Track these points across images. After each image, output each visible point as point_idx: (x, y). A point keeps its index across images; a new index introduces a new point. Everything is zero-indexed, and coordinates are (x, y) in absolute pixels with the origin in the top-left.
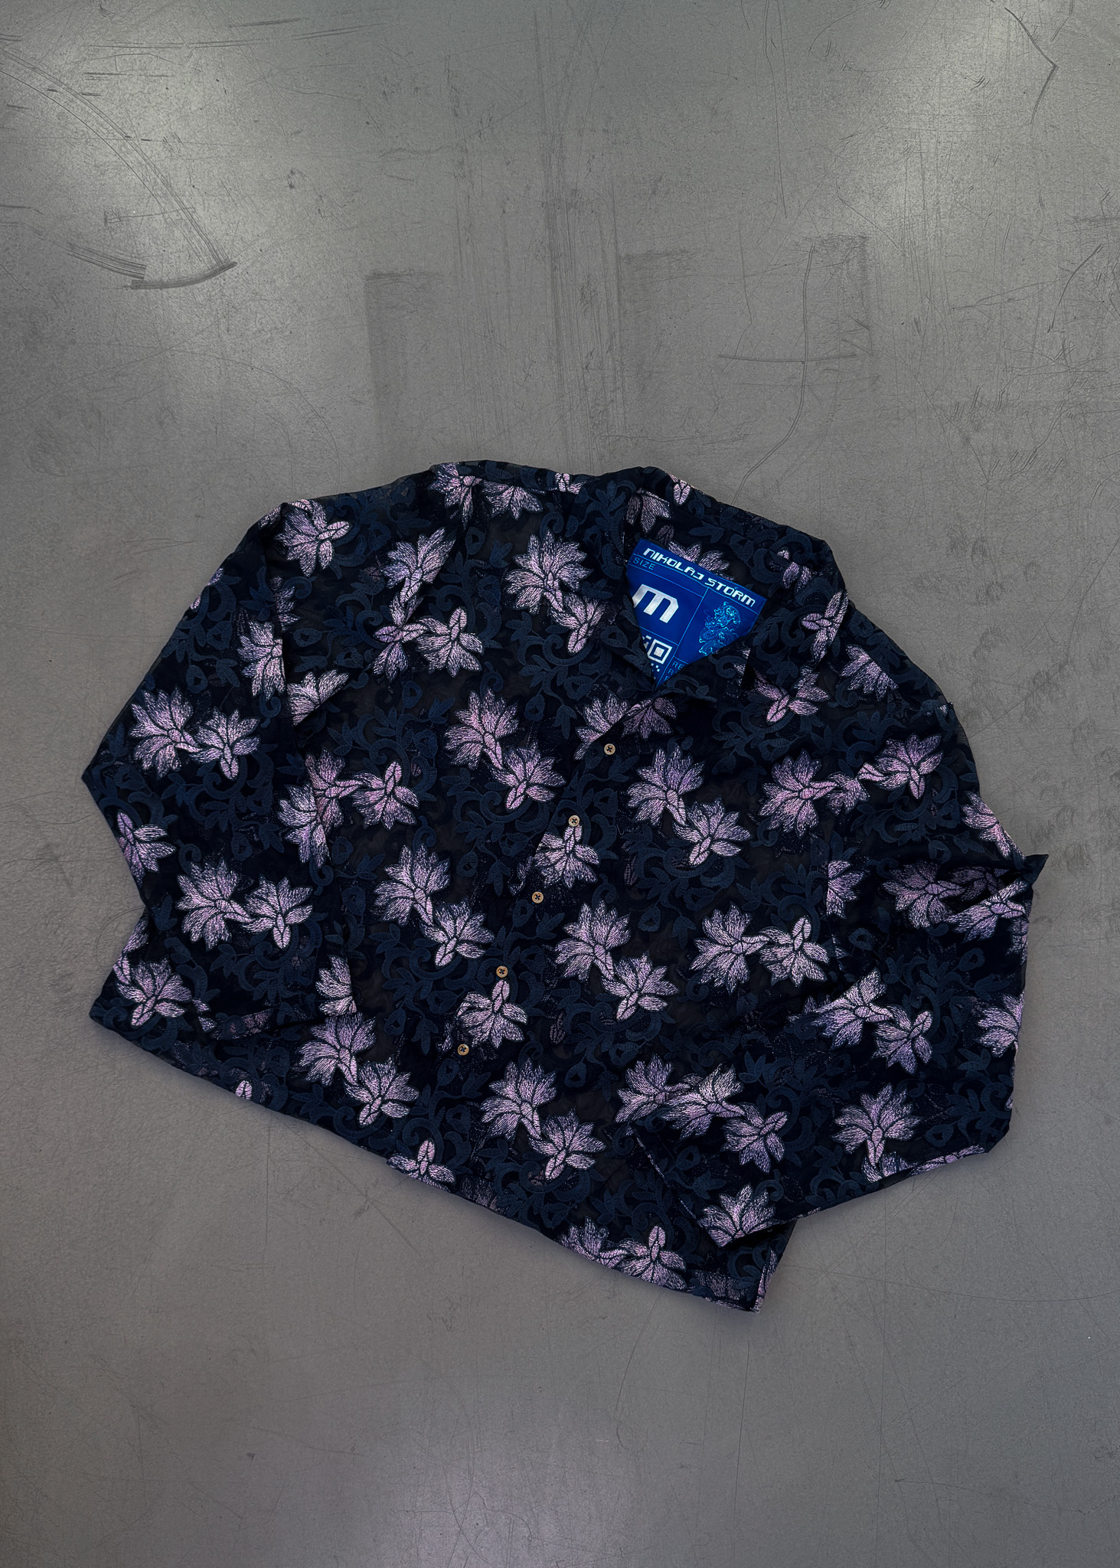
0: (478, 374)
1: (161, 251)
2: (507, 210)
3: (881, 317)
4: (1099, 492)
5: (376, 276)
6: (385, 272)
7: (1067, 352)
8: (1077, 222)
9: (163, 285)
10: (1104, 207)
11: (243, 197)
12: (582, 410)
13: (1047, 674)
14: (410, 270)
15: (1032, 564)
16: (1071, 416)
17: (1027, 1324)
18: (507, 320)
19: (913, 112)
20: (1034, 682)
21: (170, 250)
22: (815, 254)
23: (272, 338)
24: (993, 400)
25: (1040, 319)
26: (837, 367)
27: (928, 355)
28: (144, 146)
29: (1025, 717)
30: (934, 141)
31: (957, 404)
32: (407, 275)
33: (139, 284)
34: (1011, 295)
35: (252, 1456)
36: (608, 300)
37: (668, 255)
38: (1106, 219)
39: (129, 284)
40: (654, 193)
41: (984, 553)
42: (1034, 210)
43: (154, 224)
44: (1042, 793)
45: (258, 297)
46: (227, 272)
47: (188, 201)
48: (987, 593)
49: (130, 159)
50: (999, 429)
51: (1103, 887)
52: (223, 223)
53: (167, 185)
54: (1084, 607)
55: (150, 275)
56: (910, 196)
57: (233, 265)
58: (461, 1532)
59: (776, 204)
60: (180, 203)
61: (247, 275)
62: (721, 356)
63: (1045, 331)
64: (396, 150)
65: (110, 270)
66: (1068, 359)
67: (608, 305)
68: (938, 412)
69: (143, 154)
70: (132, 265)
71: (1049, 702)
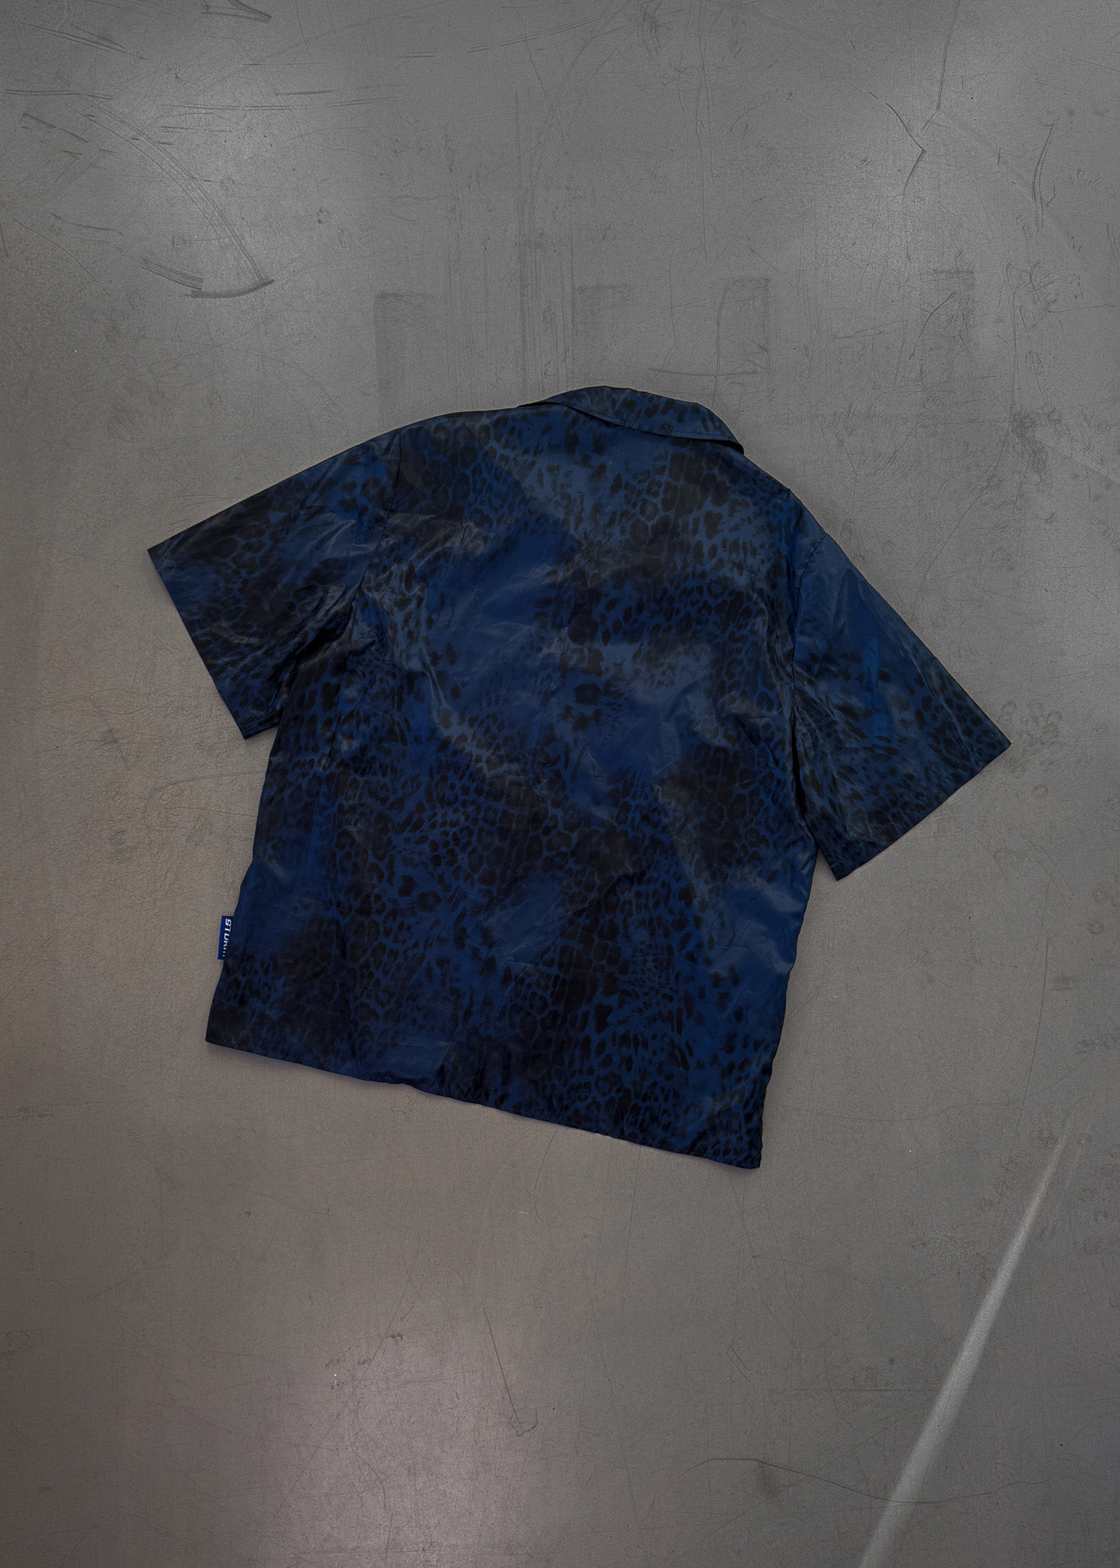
0: (461, 375)
2: (488, 248)
3: (778, 343)
4: (945, 485)
5: (384, 295)
6: (390, 293)
7: (924, 374)
9: (216, 296)
10: (958, 263)
11: (282, 229)
15: (889, 541)
16: (925, 426)
18: (484, 334)
21: (223, 268)
22: (728, 291)
23: (300, 342)
24: (864, 411)
26: (742, 381)
27: (814, 374)
28: (205, 185)
30: (826, 205)
34: (881, 329)
35: (249, 1213)
36: (564, 321)
38: (959, 272)
39: (190, 293)
41: (851, 531)
42: (902, 263)
43: (212, 247)
45: (291, 308)
49: (194, 195)
50: (867, 435)
52: (265, 248)
56: (805, 248)
57: (271, 282)
59: (700, 252)
62: (652, 368)
63: (907, 358)
64: (403, 197)
66: (924, 380)
67: (564, 325)
68: (820, 419)
69: (205, 192)
70: (193, 278)
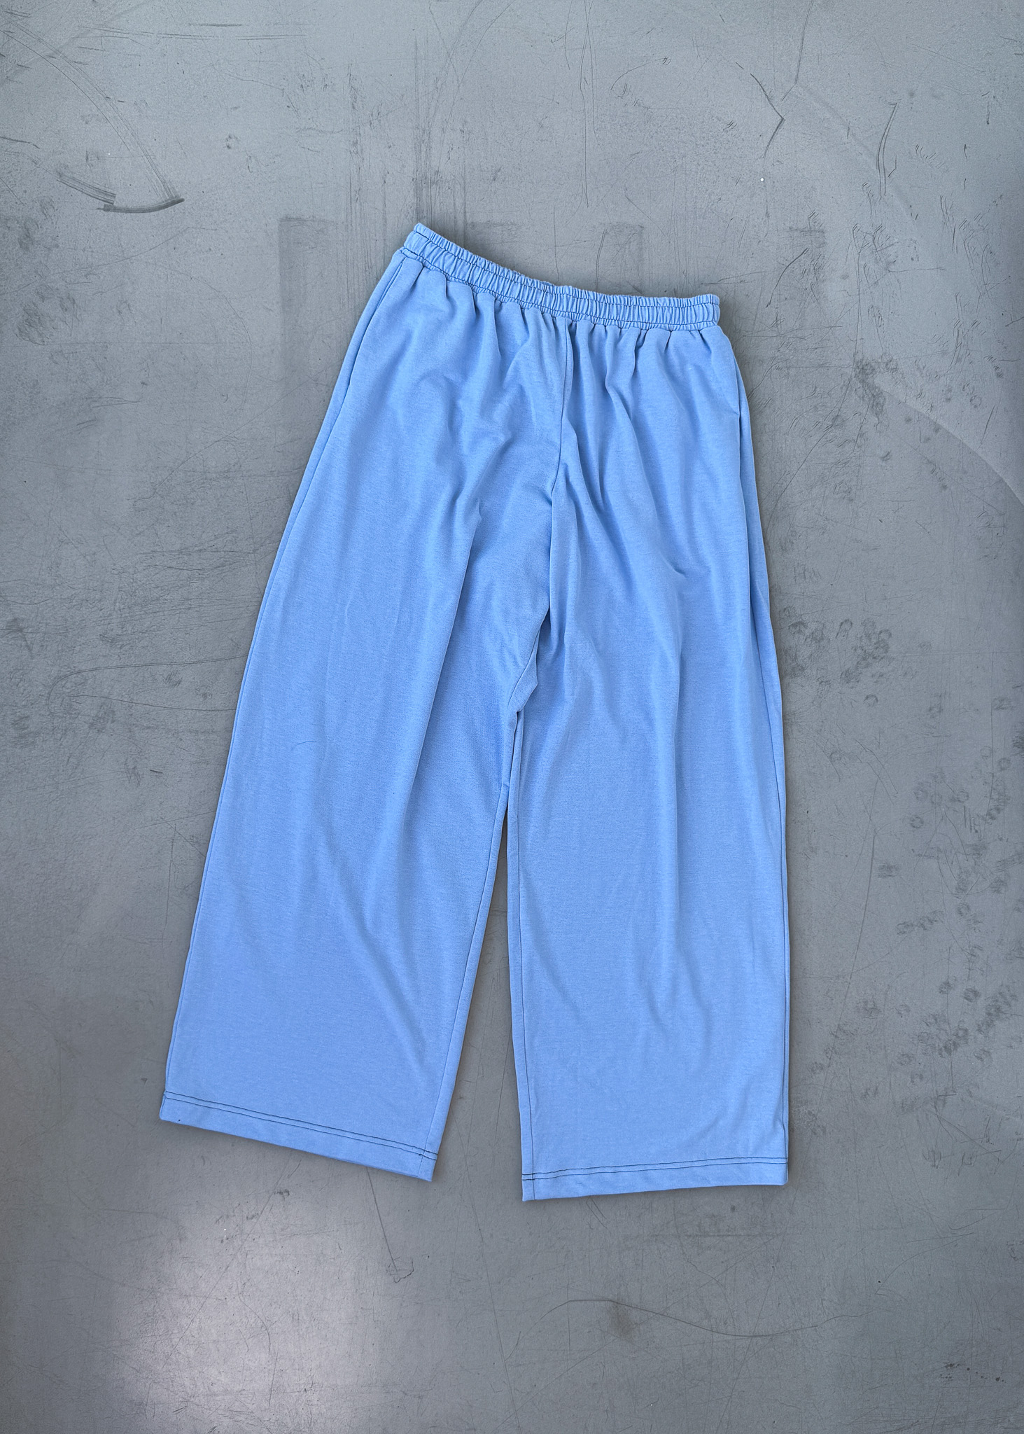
1: (129, 185)
2: (387, 181)
4: (794, 424)
5: (288, 219)
6: (294, 217)
7: (779, 322)
8: (791, 231)
9: (128, 211)
10: (811, 222)
11: (192, 152)
14: (313, 217)
22: (607, 236)
23: (207, 257)
25: (762, 297)
28: (120, 106)
32: (310, 220)
33: (109, 208)
34: (742, 278)
37: (501, 225)
38: (812, 231)
39: (103, 208)
40: (494, 179)
42: (762, 220)
45: (199, 226)
46: (177, 205)
47: (150, 150)
53: (135, 135)
55: (118, 202)
57: (182, 201)
59: (581, 196)
60: (145, 151)
61: (192, 209)
64: (308, 129)
65: (87, 194)
70: (105, 193)
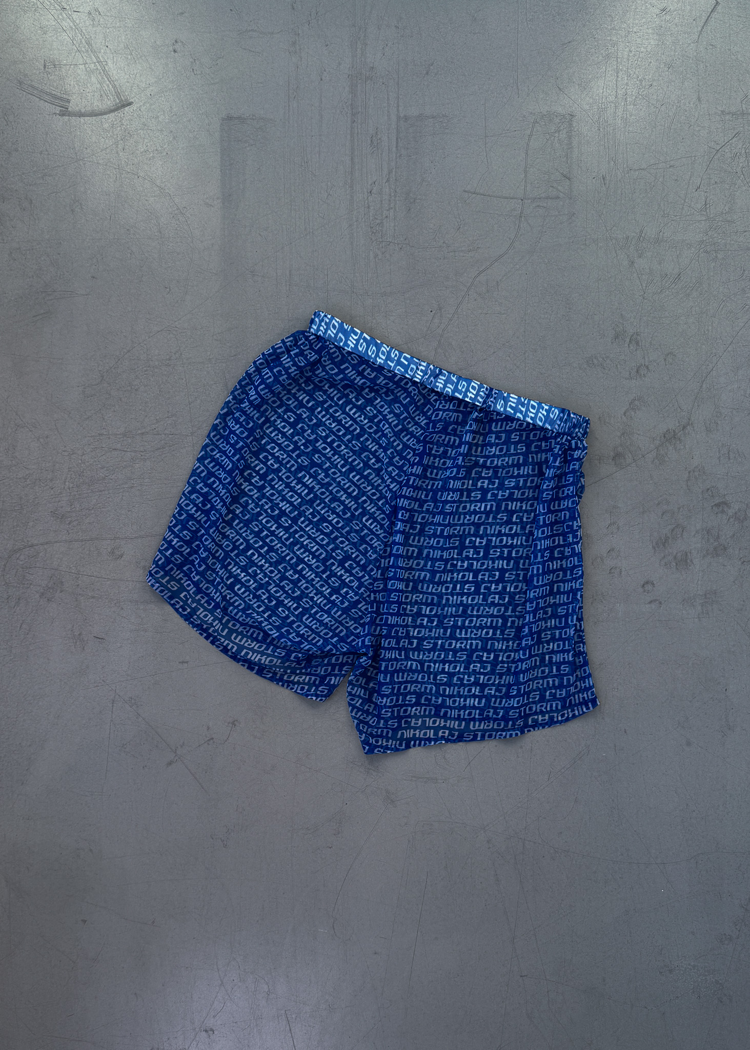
0: (295, 191)
1: (82, 90)
2: (323, 78)
3: (579, 172)
4: (722, 306)
5: (230, 118)
6: (235, 116)
8: (723, 114)
9: (81, 115)
10: (744, 106)
11: (141, 57)
12: (365, 221)
13: (674, 431)
14: (253, 116)
15: (671, 353)
16: (706, 252)
17: (620, 878)
18: (318, 155)
19: (614, 29)
20: (665, 437)
21: (88, 91)
22: (537, 124)
23: (153, 157)
24: (653, 236)
25: (691, 181)
26: (546, 205)
27: (610, 202)
28: (75, 15)
29: (656, 460)
30: (627, 49)
31: (627, 238)
32: (250, 119)
33: (65, 112)
34: (672, 163)
35: (84, 921)
36: (389, 146)
37: (433, 118)
38: (744, 114)
40: (427, 73)
41: (637, 344)
42: (694, 104)
43: (79, 72)
44: (662, 515)
45: (146, 127)
46: (126, 109)
47: (102, 56)
48: (637, 372)
49: (64, 24)
50: (655, 257)
51: (699, 582)
52: (125, 74)
53: (88, 43)
54: (704, 386)
55: (72, 107)
56: (607, 88)
57: (130, 104)
58: (222, 984)
59: (512, 87)
60: (97, 57)
61: (139, 112)
62: (465, 191)
63: (694, 191)
64: (250, 31)
65: (45, 101)
66: (708, 211)
67: (389, 150)
68: (614, 241)
69: (74, 21)
70: (61, 99)
71: (674, 451)
